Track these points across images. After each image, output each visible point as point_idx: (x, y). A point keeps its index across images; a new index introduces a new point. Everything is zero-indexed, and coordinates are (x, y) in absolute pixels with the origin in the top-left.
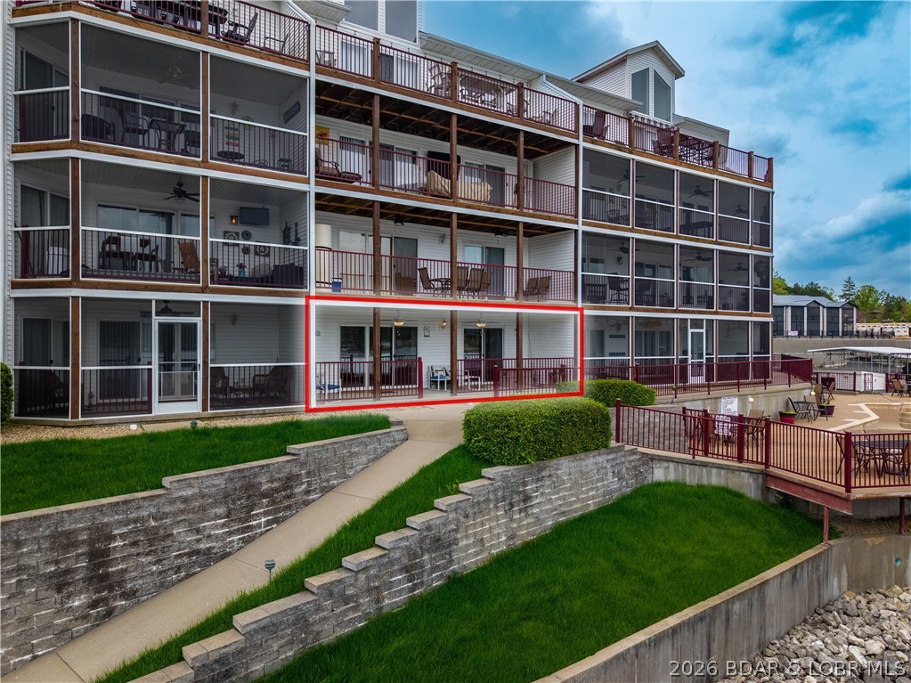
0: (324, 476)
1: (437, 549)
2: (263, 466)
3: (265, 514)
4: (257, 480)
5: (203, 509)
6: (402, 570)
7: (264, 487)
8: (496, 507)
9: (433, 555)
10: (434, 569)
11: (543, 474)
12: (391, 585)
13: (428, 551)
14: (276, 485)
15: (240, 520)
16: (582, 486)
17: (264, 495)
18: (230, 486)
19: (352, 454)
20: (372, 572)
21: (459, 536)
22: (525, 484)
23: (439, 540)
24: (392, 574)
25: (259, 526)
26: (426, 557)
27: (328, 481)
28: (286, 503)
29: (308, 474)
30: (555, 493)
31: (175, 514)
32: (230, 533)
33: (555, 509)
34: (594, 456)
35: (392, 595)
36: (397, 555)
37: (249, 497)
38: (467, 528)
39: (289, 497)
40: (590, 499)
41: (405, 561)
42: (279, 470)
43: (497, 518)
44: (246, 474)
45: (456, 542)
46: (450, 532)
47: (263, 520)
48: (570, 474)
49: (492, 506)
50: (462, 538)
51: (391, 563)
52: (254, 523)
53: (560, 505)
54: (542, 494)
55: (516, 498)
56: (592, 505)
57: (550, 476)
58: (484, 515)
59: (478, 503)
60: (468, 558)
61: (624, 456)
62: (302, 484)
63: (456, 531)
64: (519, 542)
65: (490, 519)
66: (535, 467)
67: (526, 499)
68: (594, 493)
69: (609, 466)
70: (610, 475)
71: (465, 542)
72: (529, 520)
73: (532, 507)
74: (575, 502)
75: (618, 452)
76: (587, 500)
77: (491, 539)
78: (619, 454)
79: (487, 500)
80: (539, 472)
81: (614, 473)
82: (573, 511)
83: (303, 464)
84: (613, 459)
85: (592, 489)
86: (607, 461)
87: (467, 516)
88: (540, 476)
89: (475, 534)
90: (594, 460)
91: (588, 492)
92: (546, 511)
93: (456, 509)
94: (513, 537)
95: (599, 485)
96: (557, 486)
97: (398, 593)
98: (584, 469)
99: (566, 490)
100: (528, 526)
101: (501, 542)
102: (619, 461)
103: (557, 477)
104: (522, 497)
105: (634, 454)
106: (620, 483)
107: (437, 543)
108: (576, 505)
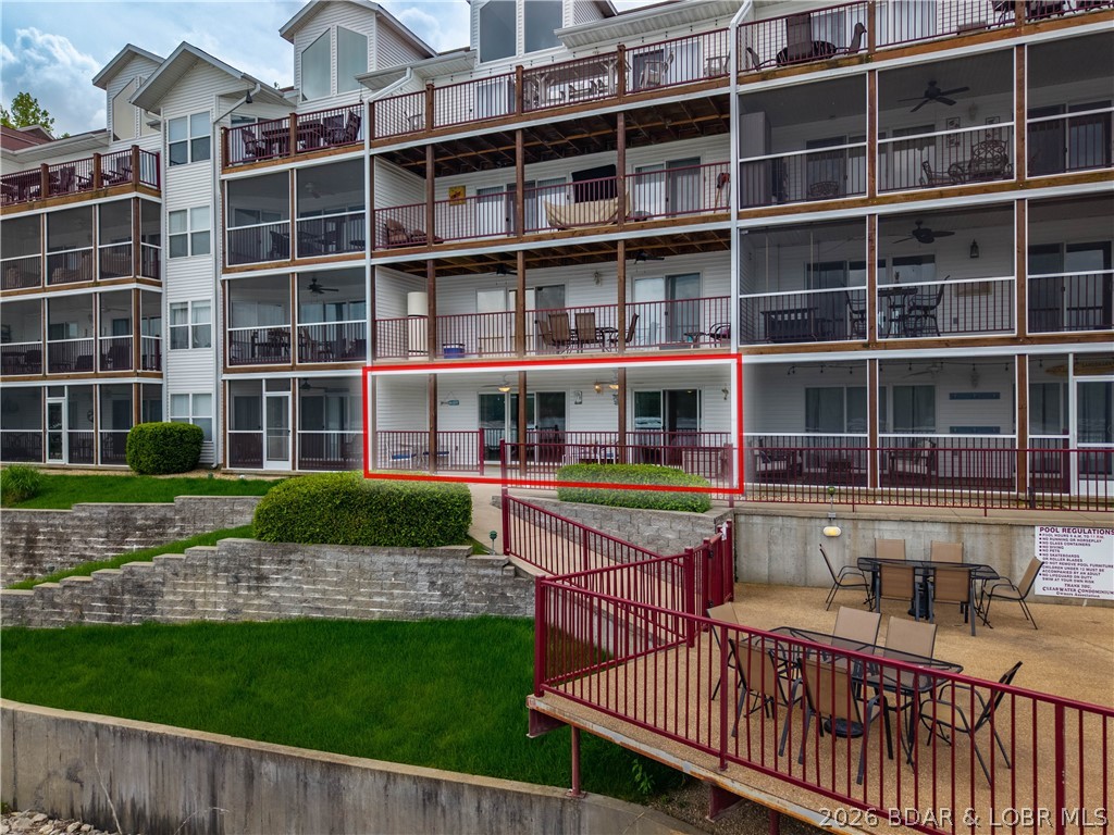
0: (198, 525)
1: (138, 594)
2: (141, 507)
3: (137, 542)
4: (134, 516)
5: (91, 528)
6: (102, 599)
7: (139, 522)
8: (215, 575)
9: (135, 598)
10: (134, 610)
11: (292, 557)
12: (92, 608)
13: (129, 592)
14: (149, 522)
15: (115, 542)
16: (360, 585)
17: (139, 529)
18: (112, 516)
20: (76, 592)
21: (165, 590)
22: (260, 562)
23: (141, 586)
24: (93, 600)
26: (127, 597)
28: (157, 539)
29: (183, 520)
30: (307, 583)
31: (73, 527)
32: (107, 550)
33: (305, 601)
34: (389, 554)
35: (90, 616)
36: (100, 586)
37: (125, 527)
38: (175, 586)
39: (161, 535)
40: (378, 604)
41: (106, 593)
42: (154, 512)
43: (216, 587)
44: (125, 509)
45: (161, 594)
46: (154, 583)
47: (136, 547)
48: (337, 567)
49: (210, 573)
50: (167, 593)
51: (94, 590)
52: (127, 547)
53: (317, 599)
54: (286, 579)
55: (245, 573)
56: (376, 614)
57: (301, 562)
58: (197, 579)
59: (192, 566)
60: (173, 609)
62: (175, 527)
63: (163, 584)
64: (243, 619)
65: (206, 585)
66: (280, 546)
67: (261, 578)
68: (384, 599)
69: (422, 572)
70: (423, 584)
71: (171, 598)
72: (263, 602)
73: (269, 588)
74: (343, 602)
75: (447, 557)
76: (368, 604)
77: (205, 605)
78: (450, 561)
79: (205, 566)
80: (284, 553)
81: (433, 584)
82: (338, 611)
83: (177, 511)
84: (434, 565)
85: (381, 594)
86: (420, 565)
87: (176, 574)
88: (285, 558)
89: (184, 593)
90: (391, 559)
91: (371, 595)
92: (292, 599)
93: (164, 565)
94: (236, 612)
95: (396, 592)
96: (314, 576)
97: (97, 617)
98: (366, 566)
99: (329, 583)
100: (259, 607)
101: (218, 613)
102: (447, 569)
103: (315, 565)
104: (254, 574)
105: (493, 567)
106: (445, 601)
107: (139, 589)
108: (344, 607)
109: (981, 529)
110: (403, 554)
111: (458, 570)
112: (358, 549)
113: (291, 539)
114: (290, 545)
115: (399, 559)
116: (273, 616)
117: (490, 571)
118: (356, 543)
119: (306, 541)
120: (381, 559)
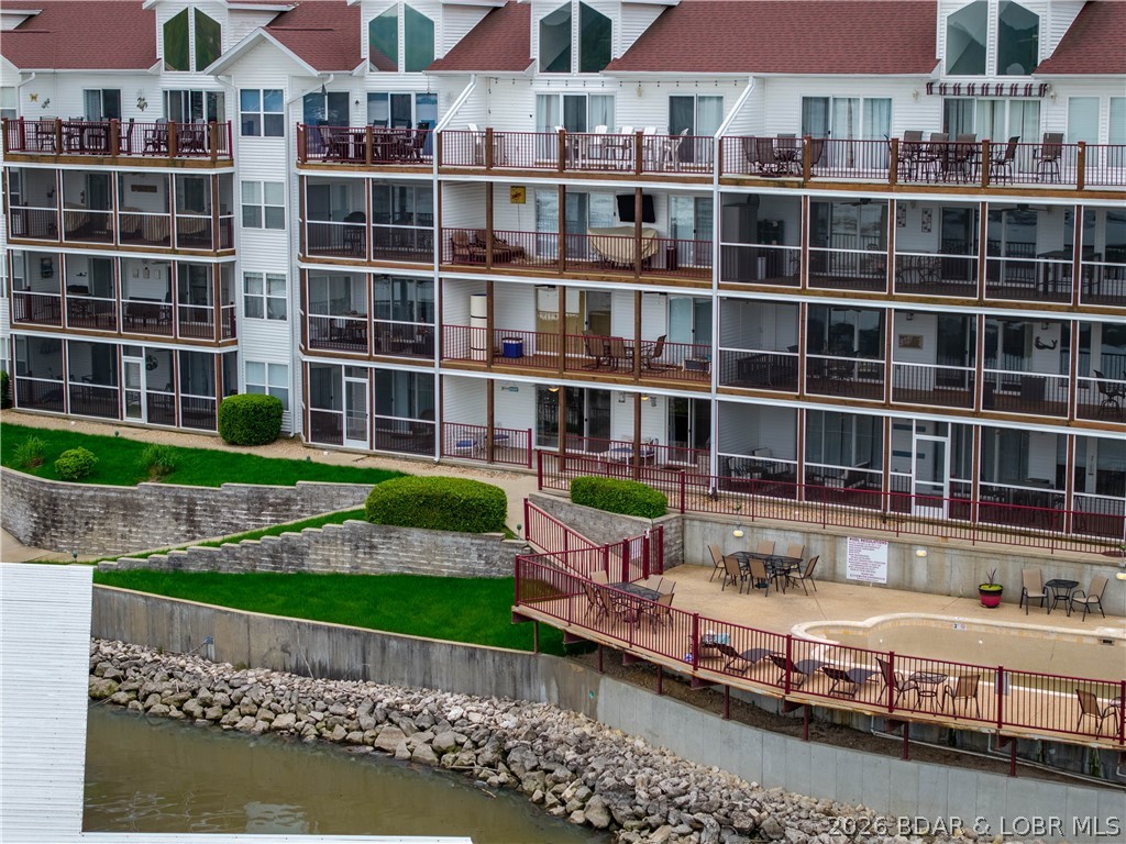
0: (314, 504)
1: (292, 553)
4: (267, 495)
5: (236, 503)
6: (268, 556)
7: (271, 501)
8: (343, 544)
9: (290, 556)
10: (289, 564)
11: (392, 535)
12: (261, 561)
13: (286, 552)
14: (278, 501)
15: (254, 515)
16: (435, 555)
17: (271, 505)
18: (251, 495)
20: (250, 550)
21: (310, 551)
22: (371, 537)
23: (294, 548)
24: (262, 556)
25: (266, 521)
26: (285, 555)
27: (318, 508)
28: (285, 513)
29: (303, 500)
30: (402, 552)
31: (223, 502)
32: (249, 520)
33: (401, 563)
34: (453, 536)
35: (260, 566)
36: (266, 547)
37: (261, 504)
38: (316, 549)
39: (288, 510)
40: (446, 567)
41: (271, 552)
42: (282, 493)
44: (261, 490)
45: (307, 554)
46: (303, 547)
47: (269, 518)
48: (421, 542)
49: (339, 542)
50: (312, 553)
51: (262, 550)
53: (408, 562)
54: (388, 548)
55: (361, 544)
56: (445, 573)
57: (398, 538)
58: (331, 546)
59: (327, 537)
60: (316, 564)
63: (309, 548)
64: (361, 573)
65: (337, 550)
66: (384, 527)
67: (372, 547)
68: (450, 564)
69: (474, 549)
70: (474, 556)
71: (314, 557)
72: (374, 562)
73: (377, 554)
74: (425, 564)
75: (488, 541)
76: (440, 566)
77: (337, 562)
78: (491, 542)
79: (336, 538)
80: (387, 532)
81: (480, 556)
82: (421, 570)
83: (299, 494)
84: (481, 545)
85: (448, 561)
86: (472, 544)
87: (317, 542)
88: (388, 535)
89: (323, 555)
90: (454, 539)
91: (442, 561)
92: (392, 562)
93: (309, 535)
94: (357, 568)
95: (458, 560)
96: (406, 547)
97: (265, 567)
98: (439, 543)
99: (416, 552)
100: (372, 565)
101: (345, 568)
102: (489, 548)
103: (407, 541)
104: (368, 544)
105: (516, 548)
106: (488, 567)
107: (293, 550)
108: (426, 568)
109: (820, 537)
110: (462, 537)
111: (495, 548)
112: (434, 532)
113: (392, 523)
114: (391, 527)
115: (459, 539)
116: (381, 571)
117: (514, 550)
118: (433, 528)
119: (401, 525)
120: (448, 539)
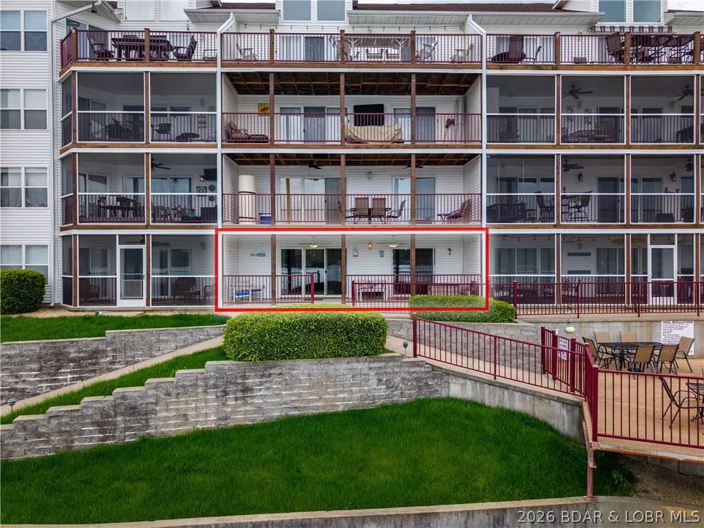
0: (129, 354)
1: (131, 414)
2: (73, 342)
3: (71, 373)
4: (67, 350)
5: (21, 363)
6: (93, 424)
7: (72, 356)
8: (205, 392)
9: (127, 419)
10: (127, 429)
11: (272, 371)
12: (82, 433)
13: (122, 414)
14: (82, 355)
15: (49, 374)
16: (327, 387)
17: (71, 361)
18: (43, 352)
19: (159, 341)
20: (64, 420)
21: (158, 408)
22: (244, 377)
23: (135, 408)
24: (84, 425)
25: (66, 380)
26: (119, 418)
27: (133, 357)
28: (91, 368)
29: (114, 350)
30: (286, 390)
32: (41, 381)
33: (285, 403)
34: (348, 363)
35: (80, 440)
36: (90, 412)
37: (58, 360)
38: (167, 404)
39: (94, 364)
40: (341, 400)
41: (97, 418)
42: (87, 346)
43: (206, 401)
44: (58, 345)
45: (154, 412)
46: (147, 404)
47: (69, 376)
48: (309, 375)
49: (200, 390)
50: (161, 411)
51: (83, 417)
52: (61, 378)
53: (294, 401)
54: (268, 388)
55: (232, 388)
56: (341, 407)
57: (280, 374)
58: (189, 397)
59: (183, 386)
60: (166, 423)
61: (400, 367)
62: (107, 357)
63: (156, 404)
64: (231, 424)
65: (197, 401)
66: (261, 365)
67: (246, 390)
68: (345, 395)
69: (372, 373)
70: (373, 382)
71: (164, 414)
72: (248, 408)
73: (253, 397)
74: (315, 400)
75: (389, 362)
76: (334, 400)
77: (197, 416)
78: (391, 364)
79: (196, 386)
80: (265, 369)
81: (380, 380)
82: (311, 408)
83: (109, 344)
84: (380, 368)
85: (343, 392)
86: (370, 369)
87: (169, 395)
88: (267, 373)
89: (177, 409)
90: (349, 366)
91: (335, 393)
92: (273, 403)
93: (156, 388)
94: (225, 418)
95: (354, 389)
96: (289, 385)
97: (88, 439)
98: (331, 372)
99: (303, 388)
100: (246, 412)
101: (209, 420)
102: (389, 370)
103: (292, 376)
104: (240, 387)
105: (419, 366)
106: (389, 391)
107: (132, 410)
108: (315, 404)
110: (358, 362)
111: (396, 369)
112: (324, 361)
113: (269, 358)
114: (270, 363)
115: (355, 365)
116: (259, 418)
117: (417, 369)
118: (323, 356)
119: (284, 358)
120: (342, 367)
